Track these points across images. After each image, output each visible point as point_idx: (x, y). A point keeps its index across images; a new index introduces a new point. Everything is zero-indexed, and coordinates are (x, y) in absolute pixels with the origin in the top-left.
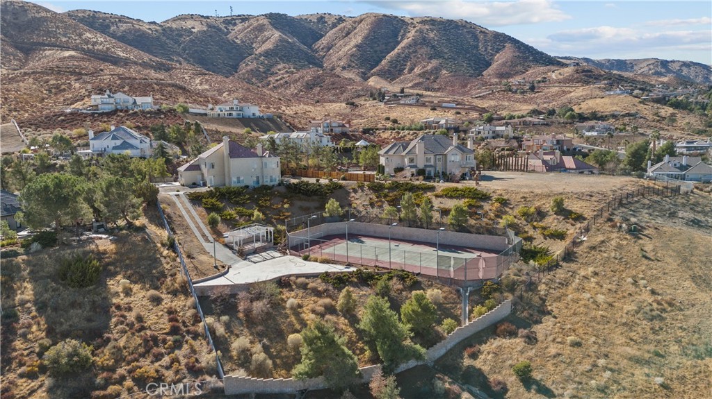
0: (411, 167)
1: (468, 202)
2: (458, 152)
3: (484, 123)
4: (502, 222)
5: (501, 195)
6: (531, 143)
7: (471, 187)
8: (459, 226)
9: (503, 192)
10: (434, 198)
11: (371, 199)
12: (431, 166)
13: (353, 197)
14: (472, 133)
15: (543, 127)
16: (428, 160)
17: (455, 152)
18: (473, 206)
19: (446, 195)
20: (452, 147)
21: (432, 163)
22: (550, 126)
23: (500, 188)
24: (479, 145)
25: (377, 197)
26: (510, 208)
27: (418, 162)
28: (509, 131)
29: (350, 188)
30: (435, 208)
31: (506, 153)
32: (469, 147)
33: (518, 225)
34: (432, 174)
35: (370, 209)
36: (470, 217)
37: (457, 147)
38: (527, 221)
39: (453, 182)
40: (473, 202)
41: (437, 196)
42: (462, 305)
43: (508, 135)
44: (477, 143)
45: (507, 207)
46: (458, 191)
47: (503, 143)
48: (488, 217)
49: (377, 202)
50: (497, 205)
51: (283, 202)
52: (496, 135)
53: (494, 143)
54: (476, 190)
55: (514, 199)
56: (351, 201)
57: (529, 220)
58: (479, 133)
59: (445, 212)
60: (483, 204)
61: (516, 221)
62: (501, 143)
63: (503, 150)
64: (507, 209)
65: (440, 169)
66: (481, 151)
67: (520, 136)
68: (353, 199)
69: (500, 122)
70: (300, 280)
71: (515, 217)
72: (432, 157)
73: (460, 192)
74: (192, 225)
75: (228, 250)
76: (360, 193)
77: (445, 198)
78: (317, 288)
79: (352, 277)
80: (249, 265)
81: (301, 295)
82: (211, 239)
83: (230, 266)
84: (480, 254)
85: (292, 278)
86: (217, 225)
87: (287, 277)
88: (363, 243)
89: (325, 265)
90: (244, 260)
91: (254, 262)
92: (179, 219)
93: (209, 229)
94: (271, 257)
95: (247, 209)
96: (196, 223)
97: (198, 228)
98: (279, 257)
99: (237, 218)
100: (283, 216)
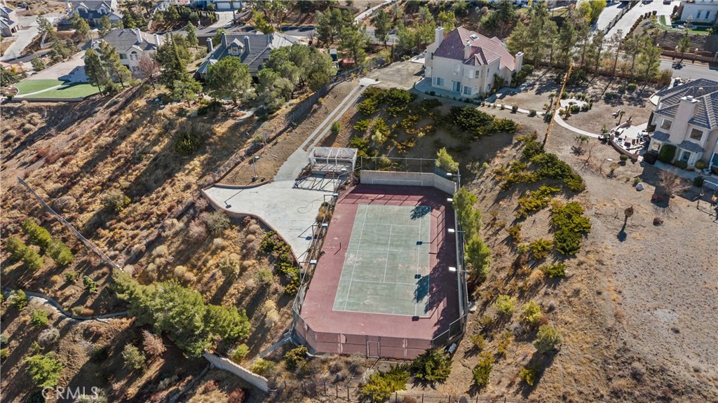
0: (657, 135)
10: (550, 207)
13: (505, 152)
21: (701, 141)
25: (512, 169)
27: (671, 133)
29: (520, 136)
34: (691, 162)
35: (489, 180)
42: (271, 347)
51: (424, 128)
68: (500, 154)
72: (706, 133)
74: (321, 126)
75: (306, 163)
76: (514, 151)
77: (551, 217)
78: (251, 241)
79: (281, 250)
80: (284, 188)
81: (237, 239)
82: (312, 146)
83: (270, 182)
84: (427, 317)
85: (254, 221)
86: (337, 133)
87: (253, 217)
88: (413, 218)
89: (310, 223)
90: (297, 180)
91: (295, 187)
92: (320, 116)
93: (328, 135)
94: (319, 188)
95: (385, 124)
96: (327, 124)
97: (322, 131)
98: (325, 191)
99: (368, 131)
100: (403, 146)
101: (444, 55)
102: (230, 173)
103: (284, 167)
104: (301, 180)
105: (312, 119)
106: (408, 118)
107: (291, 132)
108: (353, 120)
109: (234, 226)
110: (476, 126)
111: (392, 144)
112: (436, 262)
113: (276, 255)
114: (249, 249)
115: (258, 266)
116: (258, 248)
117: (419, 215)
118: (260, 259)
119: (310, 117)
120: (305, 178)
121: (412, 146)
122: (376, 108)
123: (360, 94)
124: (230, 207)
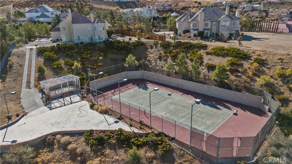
0: (194, 30)
1: (231, 60)
2: (229, 20)
3: (247, 3)
4: (260, 81)
5: (259, 55)
6: (274, 14)
7: (235, 47)
8: (221, 82)
9: (262, 53)
10: (205, 55)
11: (160, 54)
12: (208, 29)
13: (150, 51)
14: (240, 8)
15: (280, 5)
16: (206, 25)
17: (226, 19)
18: (235, 64)
19: (214, 53)
20: (224, 16)
21: (209, 27)
22: (284, 4)
23: (259, 49)
24: (243, 15)
25: (165, 53)
26: (267, 68)
27: (199, 27)
28: (261, 7)
29: (149, 45)
30: (204, 64)
31: (258, 19)
32: (236, 16)
33: (274, 85)
34: (209, 35)
35: (158, 62)
36: (232, 73)
37: (228, 16)
38: (283, 82)
39: (222, 41)
40: (235, 60)
41: (208, 54)
43: (260, 9)
44: (242, 14)
45: (264, 66)
46: (224, 50)
47: (257, 14)
48: (247, 75)
49: (164, 56)
50: (256, 65)
52: (254, 9)
53: (252, 14)
54: (239, 50)
55: (271, 60)
56: (147, 55)
57: (285, 82)
58: (244, 8)
59: (211, 68)
60: (243, 62)
61: (272, 80)
62: (256, 14)
63: (257, 18)
64: (265, 69)
65: (214, 31)
66: (244, 19)
67: (267, 10)
68: (149, 53)
69: (256, 2)
70: (65, 139)
71: (271, 77)
72: (209, 23)
73: (225, 51)
74: (25, 73)
75: (40, 95)
76: (154, 49)
77: (214, 56)
78: (75, 149)
79: (113, 136)
80: (43, 112)
81: (57, 158)
82: (32, 85)
83: (25, 114)
84: (236, 111)
85: (58, 136)
86: (44, 73)
87: (54, 134)
88: (146, 90)
89: (102, 117)
90: (45, 105)
91: (51, 109)
92: (18, 68)
93: (37, 76)
94: (68, 103)
95: (73, 60)
96: (29, 71)
97: (29, 76)
98: (76, 102)
99: (63, 67)
100: (96, 66)
101: (78, 22)
103: (24, 102)
104: (48, 104)
105: (13, 71)
106: (84, 53)
107: (5, 81)
108: (47, 64)
109: (41, 151)
110: (127, 46)
111: (88, 67)
112: (190, 96)
113: (114, 141)
114: (81, 154)
115: (107, 159)
116: (88, 149)
117: (146, 88)
118: (102, 154)
119: (10, 71)
120: (50, 103)
121: (101, 64)
122: (57, 55)
123: (34, 52)
124: (15, 141)
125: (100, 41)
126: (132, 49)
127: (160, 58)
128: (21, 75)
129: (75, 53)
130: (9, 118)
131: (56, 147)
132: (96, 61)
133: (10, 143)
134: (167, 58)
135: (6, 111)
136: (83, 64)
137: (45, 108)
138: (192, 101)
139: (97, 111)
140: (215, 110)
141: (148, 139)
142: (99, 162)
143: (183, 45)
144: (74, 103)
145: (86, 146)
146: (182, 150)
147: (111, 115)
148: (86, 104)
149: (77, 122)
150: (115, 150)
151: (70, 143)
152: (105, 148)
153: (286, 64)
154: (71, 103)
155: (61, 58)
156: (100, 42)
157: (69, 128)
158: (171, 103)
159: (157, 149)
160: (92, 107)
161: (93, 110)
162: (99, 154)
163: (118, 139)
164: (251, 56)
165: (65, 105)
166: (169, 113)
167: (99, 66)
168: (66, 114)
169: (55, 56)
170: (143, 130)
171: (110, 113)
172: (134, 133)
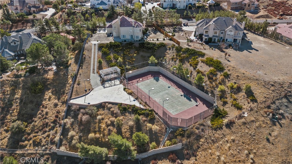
1: (211, 71)
5: (229, 70)
7: (219, 60)
9: (231, 69)
10: (200, 62)
11: (173, 56)
13: (168, 52)
16: (216, 33)
17: (232, 30)
18: (213, 74)
19: (206, 62)
20: (231, 27)
21: (218, 35)
25: (177, 56)
26: (228, 80)
27: (210, 34)
29: (169, 46)
30: (197, 69)
33: (225, 92)
35: (171, 62)
37: (235, 27)
38: (231, 91)
40: (214, 71)
41: (202, 61)
42: (165, 137)
46: (212, 61)
48: (216, 82)
49: (175, 58)
50: (222, 77)
51: (134, 53)
54: (220, 63)
55: (233, 75)
56: (165, 54)
60: (218, 73)
61: (226, 89)
68: (167, 54)
70: (109, 106)
71: (227, 87)
72: (218, 31)
73: (212, 63)
74: (92, 63)
75: (99, 78)
76: (171, 51)
77: (205, 64)
78: (113, 111)
79: (131, 108)
80: (101, 89)
81: (106, 113)
82: (95, 71)
83: (93, 89)
84: (199, 104)
85: (107, 104)
86: (102, 64)
87: (105, 103)
88: (157, 82)
89: (128, 96)
90: (102, 85)
91: (104, 87)
92: (88, 59)
93: (98, 65)
94: (113, 85)
95: (118, 55)
96: (94, 62)
97: (94, 64)
98: (117, 85)
99: (112, 60)
100: (131, 60)
101: (124, 26)
102: (73, 92)
103: (92, 82)
104: (103, 84)
105: (86, 61)
106: (126, 51)
107: (82, 68)
108: (103, 57)
109: (99, 109)
110: (153, 47)
111: (127, 61)
112: (180, 90)
113: (130, 110)
114: (116, 114)
115: (126, 118)
116: (119, 112)
117: (157, 80)
118: (125, 115)
119: (84, 61)
120: (104, 84)
121: (134, 59)
122: (109, 51)
123: (97, 47)
124: (90, 103)
125: (137, 39)
126: (156, 49)
127: (172, 59)
128: (90, 64)
129: (120, 50)
130: (86, 91)
131: (106, 108)
132: (132, 57)
133: (87, 104)
134: (177, 60)
135: (84, 87)
136: (124, 59)
137: (102, 87)
138: (179, 94)
139: (126, 92)
140: (188, 101)
141: (146, 112)
142: (122, 118)
143: (189, 51)
144: (116, 85)
145: (118, 110)
146: (159, 119)
147: (133, 96)
148: (122, 86)
149: (116, 97)
150: (130, 114)
151: (111, 108)
152: (126, 112)
153: (238, 80)
154: (115, 85)
155: (112, 53)
156: (137, 41)
157: (112, 100)
158: (167, 93)
159: (148, 117)
160: (124, 89)
161: (125, 91)
162: (123, 114)
163: (132, 109)
164: (225, 70)
165: (111, 86)
166: (162, 99)
167: (133, 61)
168: (111, 92)
169: (108, 52)
170: (145, 107)
171: (132, 95)
172: (140, 108)
